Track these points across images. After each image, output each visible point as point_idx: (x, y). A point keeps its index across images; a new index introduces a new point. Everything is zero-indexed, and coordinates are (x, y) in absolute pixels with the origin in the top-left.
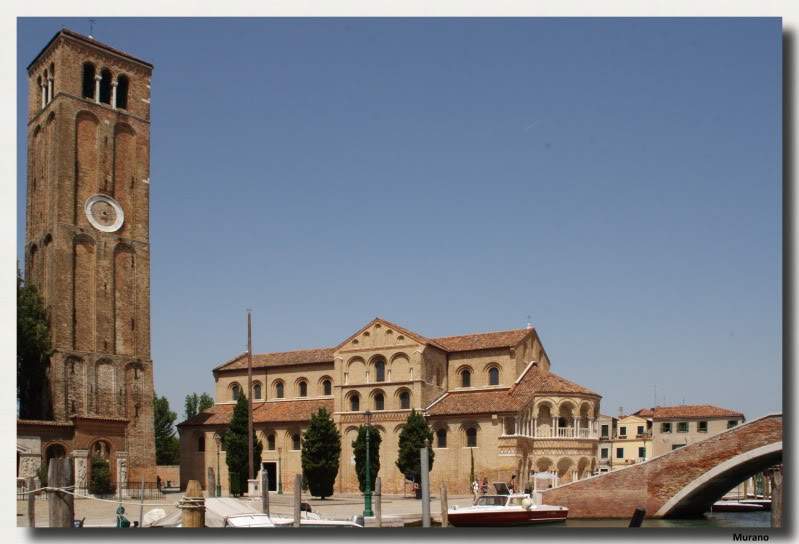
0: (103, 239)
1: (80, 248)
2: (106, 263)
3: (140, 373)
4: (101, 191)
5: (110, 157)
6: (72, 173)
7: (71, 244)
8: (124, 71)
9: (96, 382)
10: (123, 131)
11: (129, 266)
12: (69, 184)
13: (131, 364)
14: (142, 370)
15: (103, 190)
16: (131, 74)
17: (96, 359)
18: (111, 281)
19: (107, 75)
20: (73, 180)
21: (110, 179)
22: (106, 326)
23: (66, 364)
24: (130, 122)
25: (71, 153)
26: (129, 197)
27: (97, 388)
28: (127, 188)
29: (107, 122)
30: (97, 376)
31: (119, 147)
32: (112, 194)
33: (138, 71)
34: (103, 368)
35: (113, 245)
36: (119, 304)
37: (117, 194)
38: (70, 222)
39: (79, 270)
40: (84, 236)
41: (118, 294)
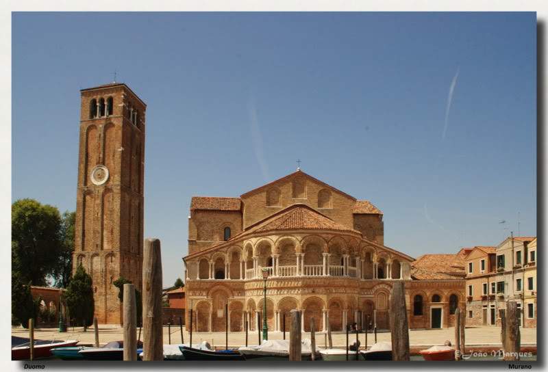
0: (97, 189)
1: (88, 197)
2: (98, 201)
3: (114, 259)
4: (97, 164)
5: (102, 145)
6: (84, 160)
7: (82, 196)
8: (110, 95)
9: (92, 267)
10: (110, 127)
11: (111, 200)
12: (83, 166)
13: (109, 254)
14: (115, 257)
15: (98, 163)
16: (113, 95)
17: (91, 254)
18: (100, 211)
19: (102, 101)
20: (84, 163)
21: (101, 156)
22: (97, 235)
23: (78, 259)
24: (112, 121)
25: (84, 150)
26: (112, 161)
27: (92, 270)
28: (111, 158)
29: (101, 126)
30: (92, 263)
31: (107, 137)
32: (104, 163)
33: (117, 91)
34: (96, 259)
35: (102, 190)
36: (105, 222)
37: (106, 162)
38: (82, 185)
39: (87, 209)
40: (89, 190)
41: (105, 217)
